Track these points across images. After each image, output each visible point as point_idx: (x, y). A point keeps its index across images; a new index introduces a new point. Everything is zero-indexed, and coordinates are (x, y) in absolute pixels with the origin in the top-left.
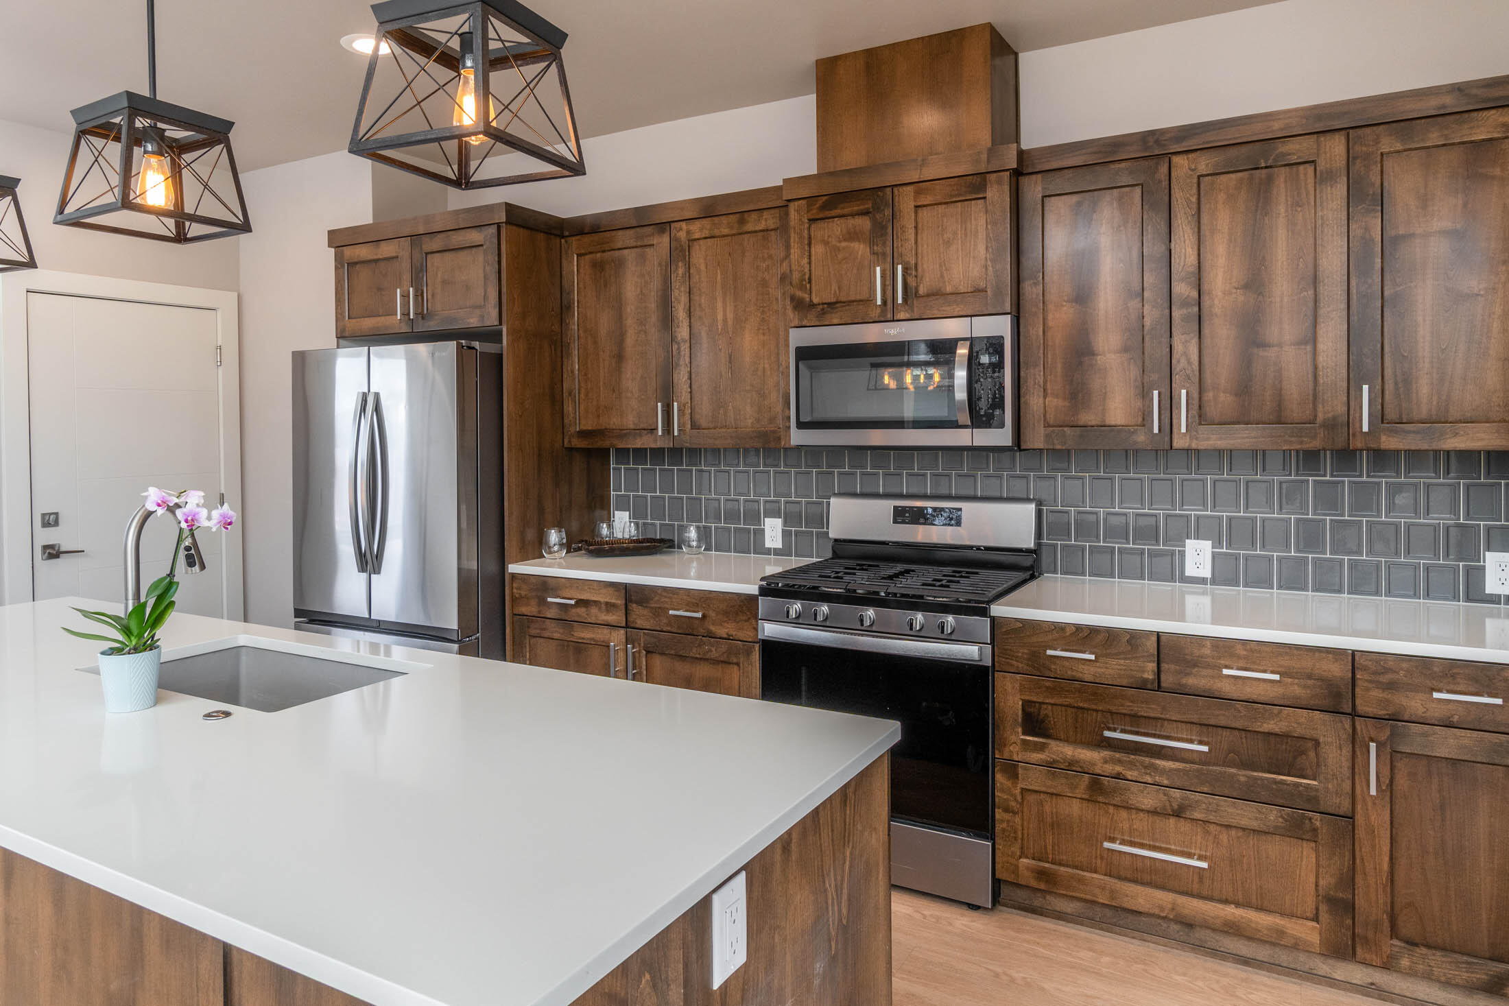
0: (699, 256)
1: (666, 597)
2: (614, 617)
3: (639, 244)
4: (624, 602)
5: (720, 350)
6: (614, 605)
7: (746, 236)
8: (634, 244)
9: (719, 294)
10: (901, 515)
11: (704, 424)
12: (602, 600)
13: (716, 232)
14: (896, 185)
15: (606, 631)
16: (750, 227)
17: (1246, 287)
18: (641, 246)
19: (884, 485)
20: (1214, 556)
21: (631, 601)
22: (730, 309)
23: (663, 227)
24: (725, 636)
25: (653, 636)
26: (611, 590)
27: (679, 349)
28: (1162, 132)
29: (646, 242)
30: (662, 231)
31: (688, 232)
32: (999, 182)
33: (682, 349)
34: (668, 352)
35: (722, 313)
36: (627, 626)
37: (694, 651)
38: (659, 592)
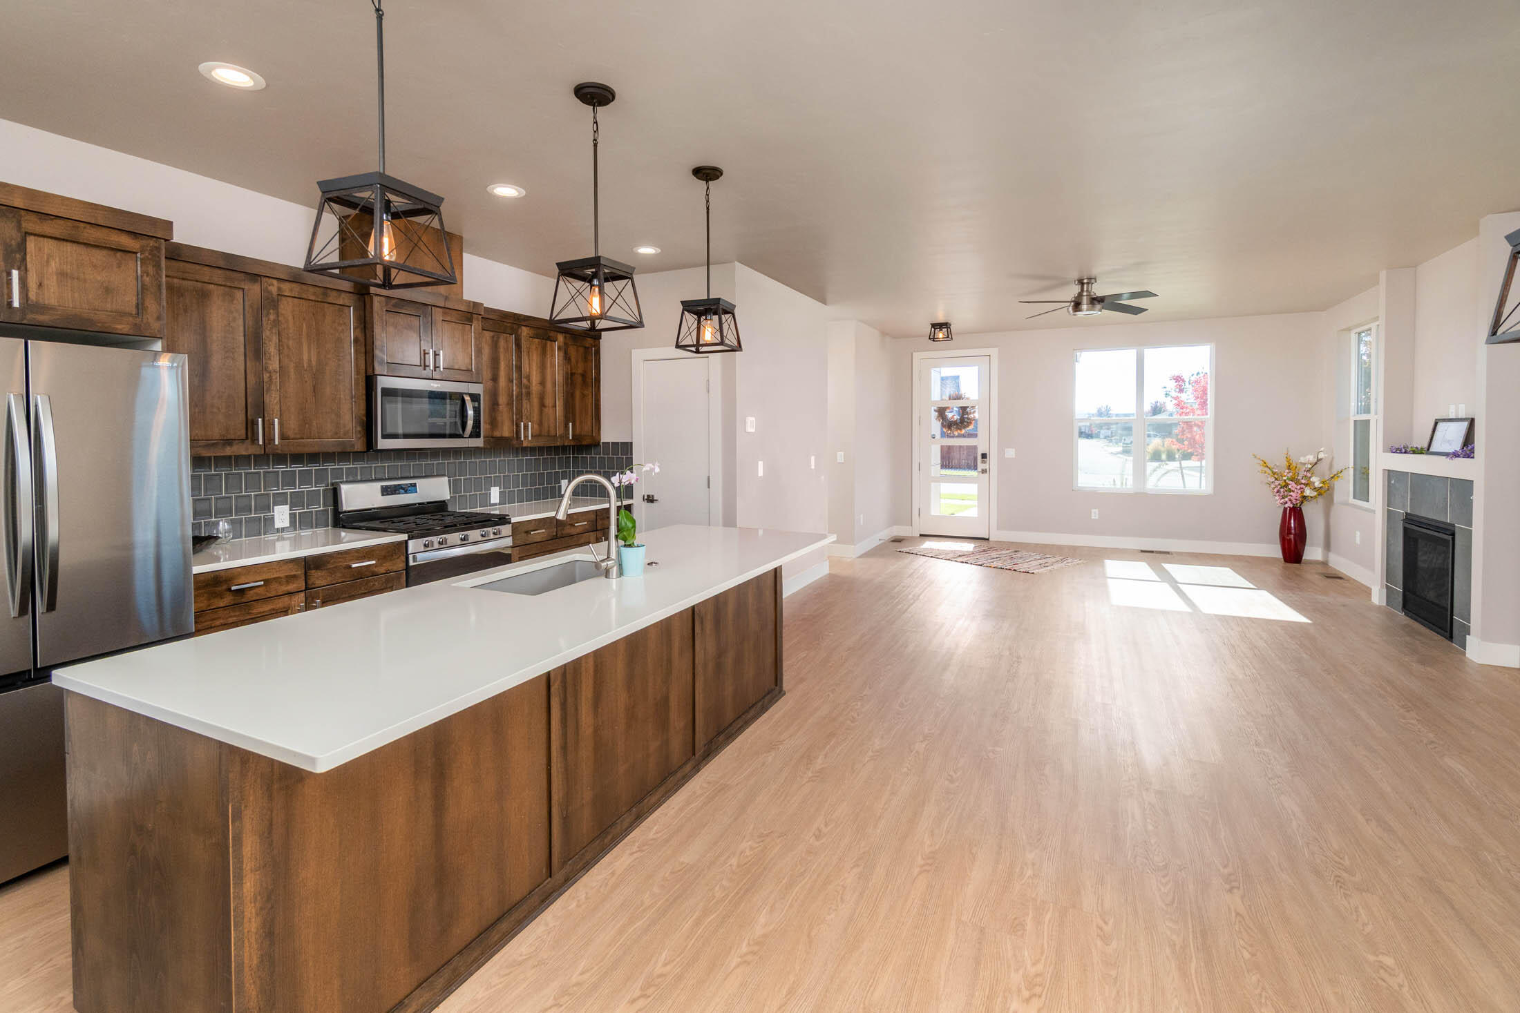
0: (287, 307)
1: (340, 558)
2: (295, 585)
3: (229, 284)
4: (303, 571)
5: (306, 382)
6: (294, 576)
7: (326, 305)
8: (223, 283)
9: (304, 340)
10: (386, 491)
11: (292, 436)
12: (282, 575)
13: (304, 296)
14: (434, 306)
15: (286, 599)
16: (330, 300)
17: (540, 384)
18: (230, 287)
19: (361, 475)
20: (500, 492)
21: (310, 569)
22: (314, 353)
23: (255, 277)
24: (385, 572)
25: (328, 589)
26: (291, 566)
27: (270, 377)
28: (520, 315)
29: (236, 284)
30: (256, 281)
31: (279, 289)
32: (478, 320)
33: (274, 378)
34: (260, 379)
35: (307, 354)
36: (307, 589)
37: (363, 588)
38: (335, 555)
